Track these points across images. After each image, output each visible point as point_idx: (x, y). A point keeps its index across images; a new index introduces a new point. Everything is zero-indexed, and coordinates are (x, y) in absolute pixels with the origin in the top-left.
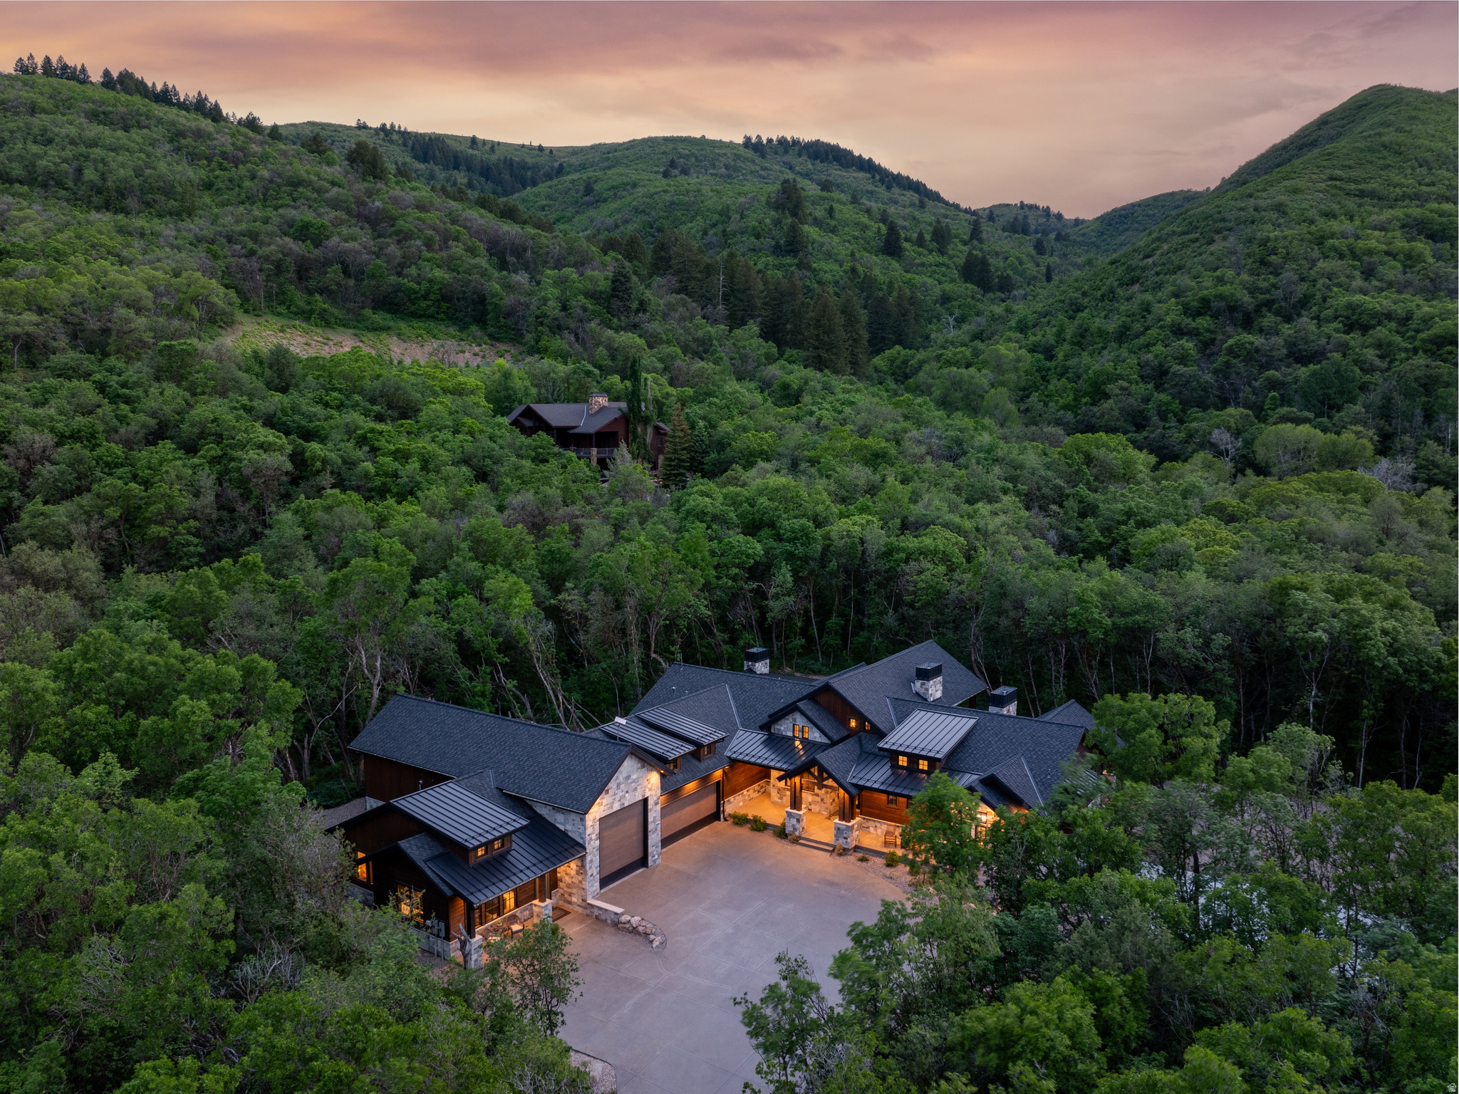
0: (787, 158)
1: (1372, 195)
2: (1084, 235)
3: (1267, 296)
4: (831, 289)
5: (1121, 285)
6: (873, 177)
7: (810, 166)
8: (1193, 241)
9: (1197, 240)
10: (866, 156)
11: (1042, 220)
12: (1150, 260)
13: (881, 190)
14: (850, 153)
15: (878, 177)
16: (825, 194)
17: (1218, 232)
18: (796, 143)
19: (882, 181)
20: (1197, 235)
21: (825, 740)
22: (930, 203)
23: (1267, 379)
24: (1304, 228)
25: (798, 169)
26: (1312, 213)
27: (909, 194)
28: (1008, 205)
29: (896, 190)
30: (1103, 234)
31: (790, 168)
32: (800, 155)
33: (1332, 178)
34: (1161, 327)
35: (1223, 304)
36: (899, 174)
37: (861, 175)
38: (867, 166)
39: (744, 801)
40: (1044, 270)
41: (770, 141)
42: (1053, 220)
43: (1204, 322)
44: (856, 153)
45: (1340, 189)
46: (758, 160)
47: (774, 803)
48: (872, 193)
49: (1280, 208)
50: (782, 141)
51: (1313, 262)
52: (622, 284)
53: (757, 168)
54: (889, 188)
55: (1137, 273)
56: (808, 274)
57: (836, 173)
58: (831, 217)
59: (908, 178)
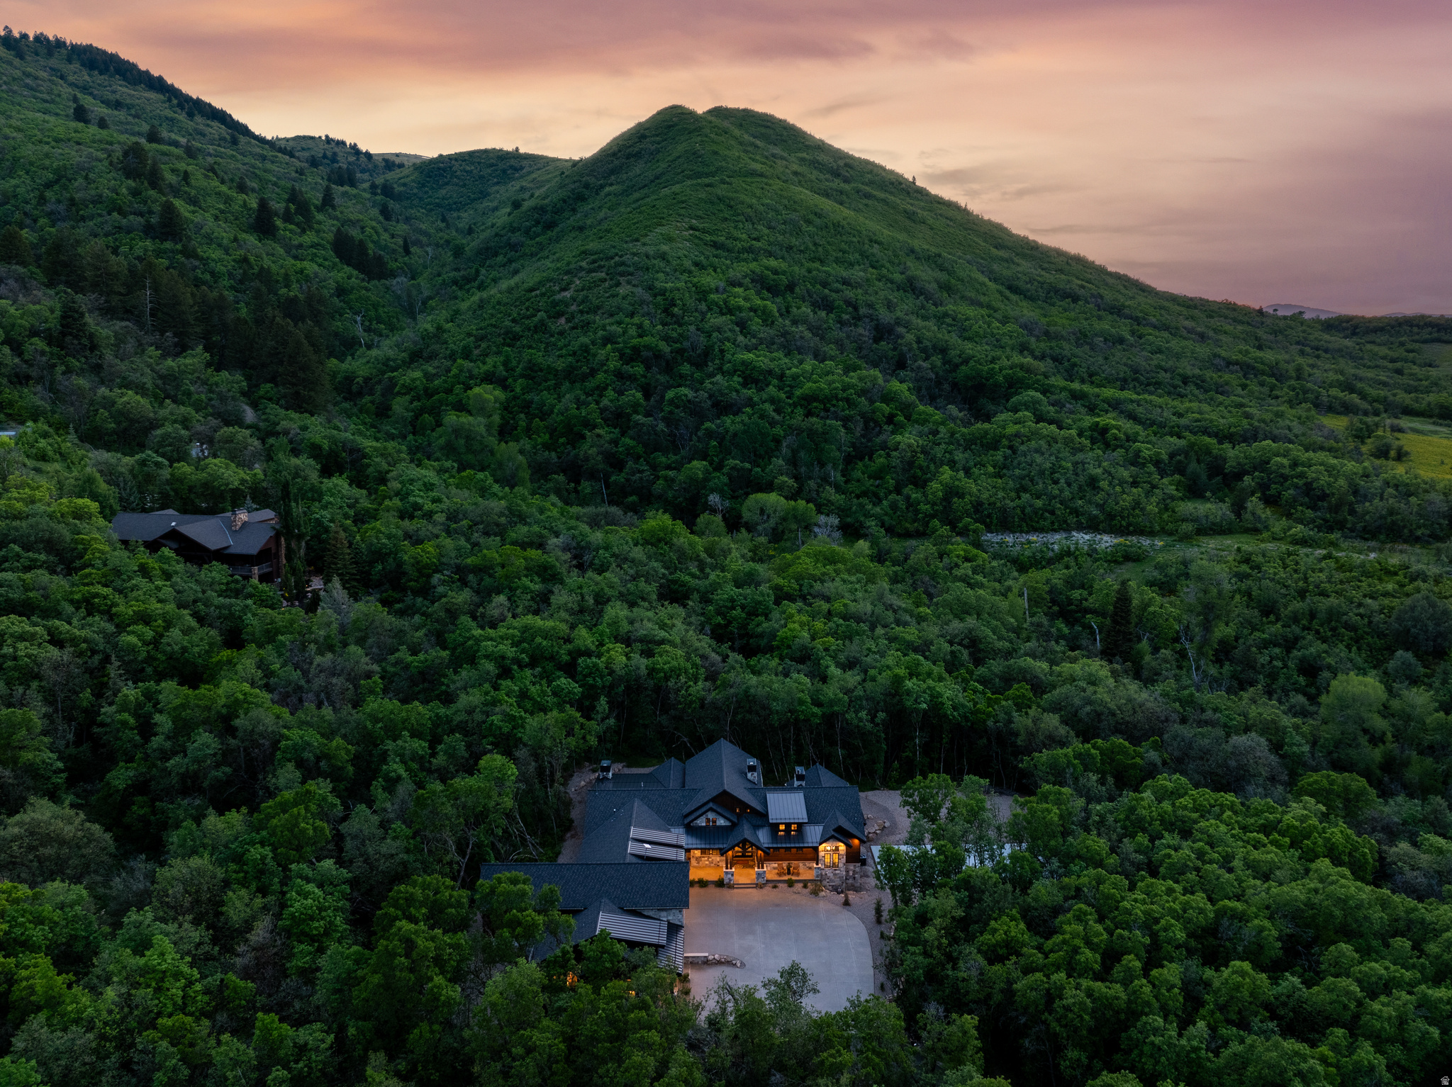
0: (53, 62)
1: (723, 247)
2: (404, 185)
3: (678, 345)
4: (226, 282)
5: (549, 317)
6: (169, 100)
7: (87, 78)
8: (602, 281)
9: (605, 279)
10: (155, 73)
11: (352, 159)
12: (567, 294)
13: (182, 117)
14: (134, 66)
15: (175, 102)
17: (621, 274)
18: (60, 44)
19: (180, 106)
20: (604, 275)
21: (728, 824)
22: (243, 139)
23: (706, 429)
25: (71, 78)
26: (687, 263)
27: (215, 124)
29: (198, 119)
30: (423, 186)
31: (62, 77)
32: (69, 61)
33: (692, 228)
34: (606, 372)
35: (650, 353)
37: (153, 95)
38: (158, 85)
40: (400, 242)
42: (363, 159)
43: (639, 369)
44: (143, 67)
45: (701, 239)
46: (17, 62)
48: (172, 120)
49: (663, 257)
50: (40, 39)
51: (704, 315)
52: (75, 320)
53: (18, 73)
54: (191, 115)
55: (562, 308)
56: (197, 263)
57: (123, 90)
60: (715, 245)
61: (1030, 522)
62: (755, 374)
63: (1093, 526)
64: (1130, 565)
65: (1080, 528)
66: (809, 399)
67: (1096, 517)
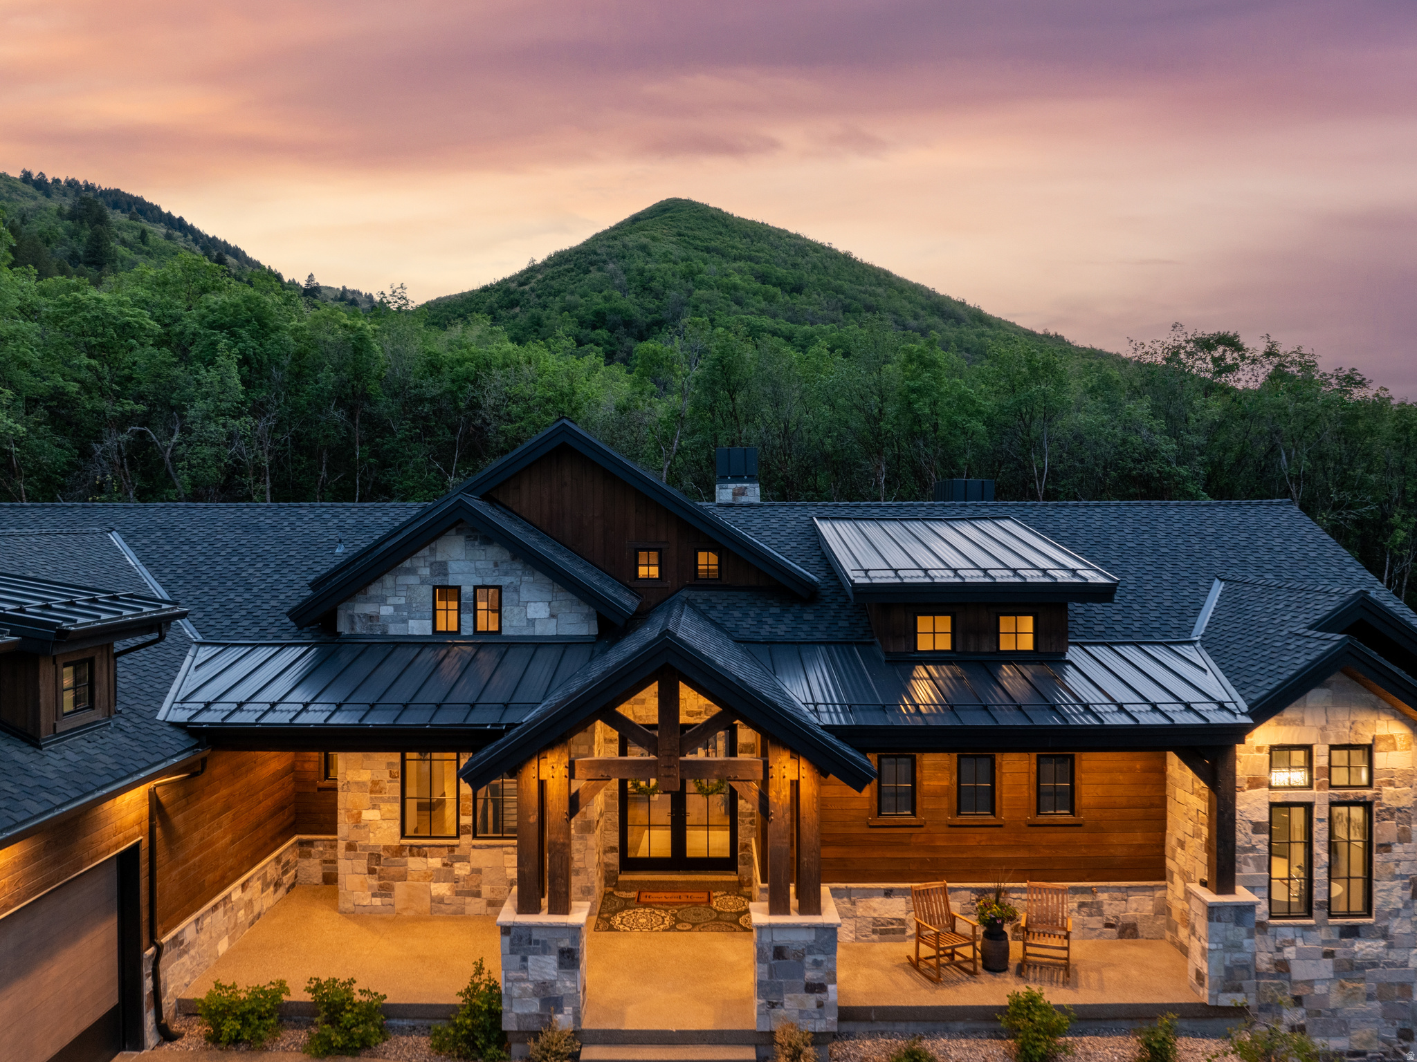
1: (716, 251)
5: (501, 307)
8: (568, 271)
9: (572, 270)
10: (176, 215)
12: (527, 288)
15: (191, 236)
16: (133, 222)
17: (591, 264)
20: (572, 266)
24: (671, 265)
28: (330, 288)
35: (618, 318)
36: (214, 238)
38: (178, 222)
39: (233, 930)
41: (57, 181)
43: (603, 333)
44: (165, 210)
45: (688, 243)
47: (358, 916)
49: (643, 248)
50: (73, 183)
51: (690, 292)
55: (516, 296)
58: (144, 243)
59: (225, 242)
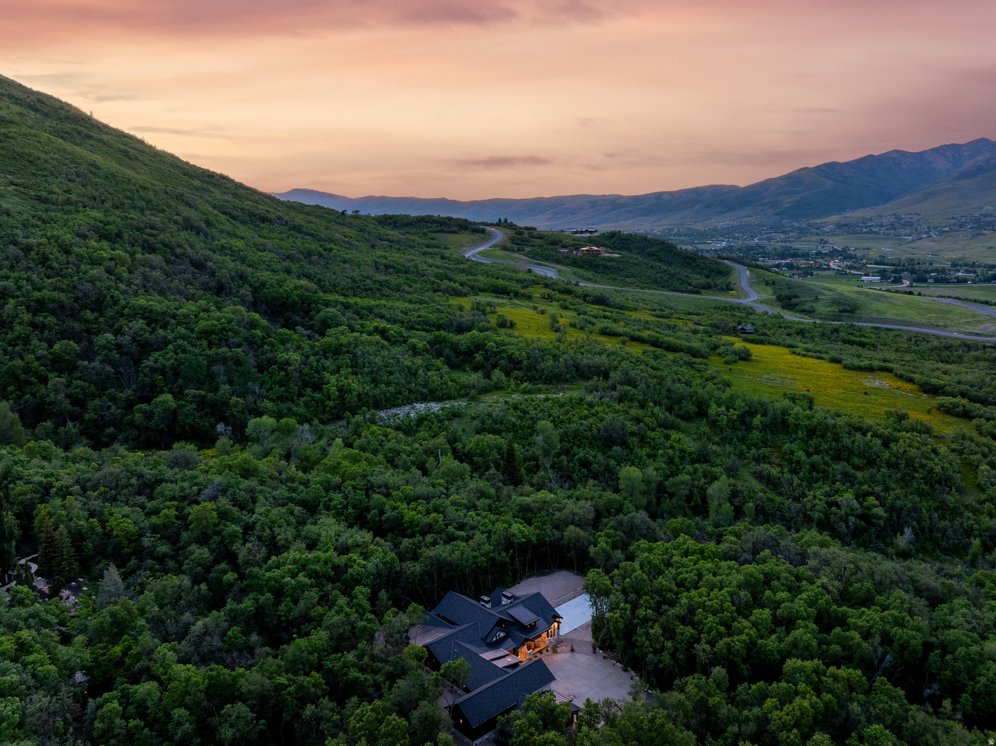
21: (505, 634)
60: (39, 199)
61: (391, 402)
62: (154, 316)
63: (424, 399)
64: (457, 419)
65: (417, 401)
66: (206, 334)
67: (425, 393)
